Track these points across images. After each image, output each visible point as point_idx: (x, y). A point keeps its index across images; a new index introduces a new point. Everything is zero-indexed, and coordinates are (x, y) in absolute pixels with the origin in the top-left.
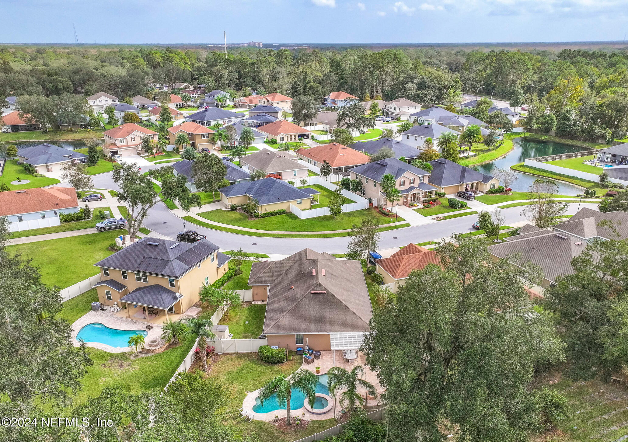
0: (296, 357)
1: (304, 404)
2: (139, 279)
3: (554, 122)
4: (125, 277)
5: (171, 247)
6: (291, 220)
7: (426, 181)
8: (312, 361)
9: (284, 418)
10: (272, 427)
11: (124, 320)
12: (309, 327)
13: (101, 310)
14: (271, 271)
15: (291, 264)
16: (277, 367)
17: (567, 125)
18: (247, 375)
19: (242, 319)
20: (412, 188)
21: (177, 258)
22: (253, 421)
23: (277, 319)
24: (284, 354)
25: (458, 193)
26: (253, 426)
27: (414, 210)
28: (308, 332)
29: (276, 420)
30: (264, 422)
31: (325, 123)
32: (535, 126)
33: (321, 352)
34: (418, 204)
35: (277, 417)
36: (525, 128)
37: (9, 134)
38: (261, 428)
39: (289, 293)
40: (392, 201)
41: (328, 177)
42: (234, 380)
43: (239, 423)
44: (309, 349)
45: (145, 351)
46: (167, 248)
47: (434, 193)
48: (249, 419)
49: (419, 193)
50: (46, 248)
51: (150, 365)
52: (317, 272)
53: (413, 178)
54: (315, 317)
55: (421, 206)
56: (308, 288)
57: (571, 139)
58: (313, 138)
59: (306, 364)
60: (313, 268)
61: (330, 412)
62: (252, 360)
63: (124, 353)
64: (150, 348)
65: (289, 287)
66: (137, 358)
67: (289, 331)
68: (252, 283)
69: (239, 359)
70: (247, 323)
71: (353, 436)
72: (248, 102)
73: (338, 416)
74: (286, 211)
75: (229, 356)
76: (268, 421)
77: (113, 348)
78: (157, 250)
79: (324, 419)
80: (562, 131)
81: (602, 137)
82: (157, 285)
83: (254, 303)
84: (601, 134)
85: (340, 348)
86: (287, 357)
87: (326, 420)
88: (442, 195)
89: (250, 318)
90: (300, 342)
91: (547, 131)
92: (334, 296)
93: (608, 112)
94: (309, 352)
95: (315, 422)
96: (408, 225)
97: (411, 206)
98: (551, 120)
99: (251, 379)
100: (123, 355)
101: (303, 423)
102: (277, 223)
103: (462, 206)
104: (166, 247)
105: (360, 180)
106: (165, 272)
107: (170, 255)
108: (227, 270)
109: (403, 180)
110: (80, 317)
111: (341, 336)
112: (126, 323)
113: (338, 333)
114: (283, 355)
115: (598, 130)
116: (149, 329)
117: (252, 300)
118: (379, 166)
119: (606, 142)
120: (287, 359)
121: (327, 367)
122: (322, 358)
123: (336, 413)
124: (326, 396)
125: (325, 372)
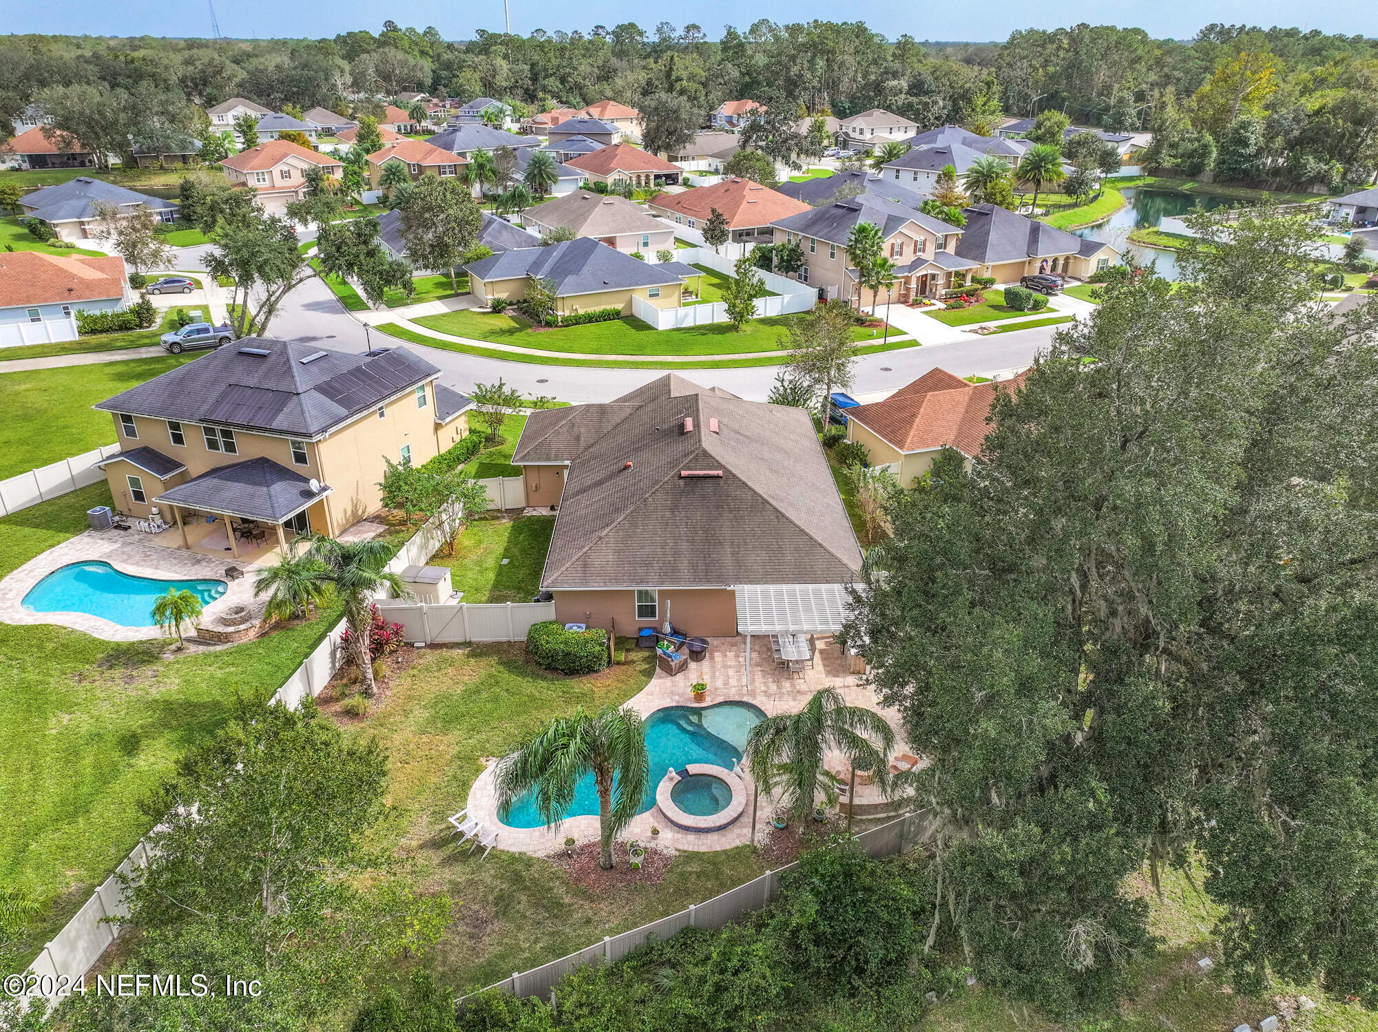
0: (637, 656)
1: (658, 797)
2: (213, 445)
3: (1210, 153)
4: (178, 439)
5: (305, 361)
6: (633, 331)
7: (951, 248)
8: (683, 667)
9: (594, 845)
10: (555, 876)
11: (171, 554)
12: (675, 569)
13: (116, 527)
14: (575, 430)
15: (629, 411)
16: (580, 685)
17: (1241, 155)
18: (489, 706)
19: (491, 553)
20: (918, 263)
21: (319, 388)
22: (496, 855)
23: (583, 547)
24: (601, 645)
25: (1023, 280)
26: (492, 872)
27: (926, 313)
28: (672, 583)
29: (568, 853)
30: (531, 859)
31: (714, 156)
32: (1167, 162)
33: (708, 639)
34: (933, 301)
35: (570, 842)
36: (1144, 168)
37: (24, 174)
38: (517, 878)
39: (620, 480)
40: (874, 288)
41: (721, 248)
42: (450, 722)
43: (449, 861)
44: (675, 632)
45: (206, 638)
46: (293, 363)
47: (969, 278)
48: (481, 849)
49: (934, 277)
50: (23, 387)
51: (212, 677)
52: (697, 425)
53: (923, 238)
54: (692, 542)
55: (942, 305)
56: (673, 464)
57: (1248, 187)
58: (686, 183)
59: (664, 674)
60: (687, 415)
61: (738, 824)
62: (509, 665)
63: (146, 642)
64: (221, 629)
65: (621, 465)
66: (180, 656)
67: (617, 581)
68: (522, 459)
69: (472, 660)
70: (505, 561)
71: (817, 912)
72: (549, 121)
73: (762, 837)
74: (622, 314)
75: (445, 653)
76: (541, 854)
77: (119, 627)
78: (265, 367)
79: (718, 849)
80: (1230, 169)
81: (1322, 179)
82: (263, 458)
83: (529, 512)
84: (1319, 173)
85: (764, 628)
86: (609, 654)
87: (725, 852)
88: (987, 283)
89: (516, 551)
90: (647, 611)
91: (1194, 171)
92: (744, 483)
93: (1337, 126)
94: (674, 639)
95: (690, 857)
96: (914, 343)
97: (916, 304)
98: (1205, 146)
99: (501, 719)
100: (141, 648)
101: (653, 862)
102: (599, 338)
103: (1037, 307)
104: (288, 360)
105: (798, 246)
106: (280, 421)
107: (297, 379)
108: (466, 434)
109: (899, 241)
110: (52, 546)
111: (766, 595)
112: (175, 561)
113: (759, 588)
114: (598, 648)
115: (1312, 164)
116: (233, 578)
117: (523, 504)
118: (841, 211)
119: (1330, 189)
120: (609, 662)
121: (726, 683)
122: (712, 658)
123: (758, 826)
124: (726, 771)
125: (721, 699)
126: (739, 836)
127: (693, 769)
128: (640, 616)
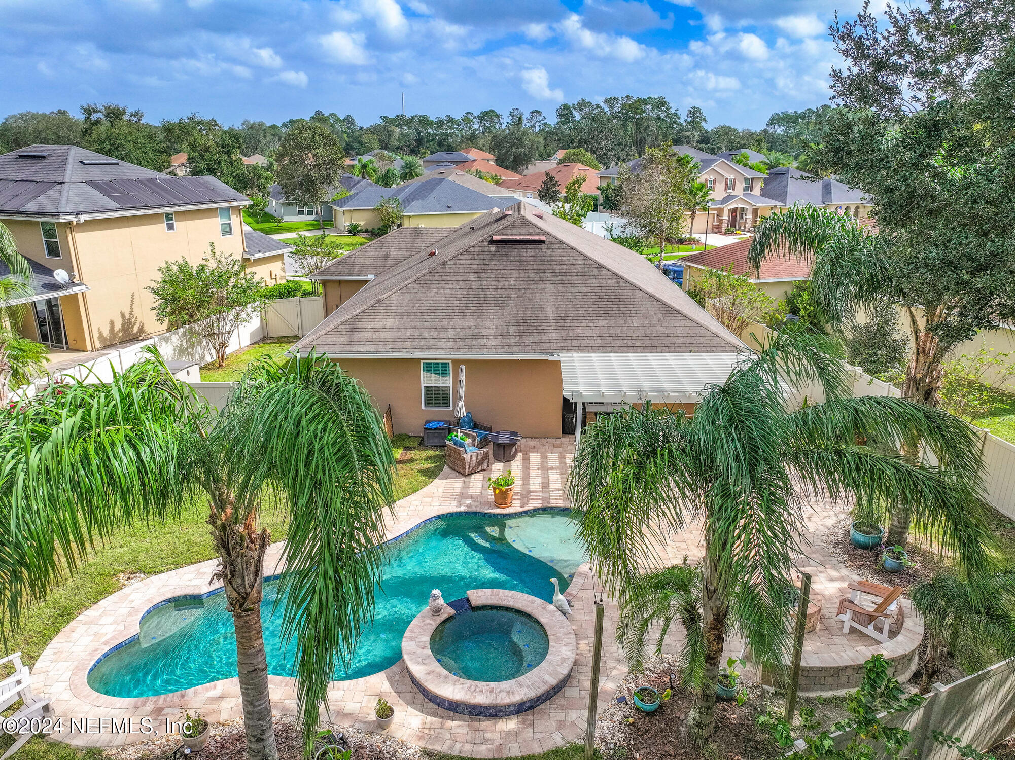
0: (419, 454)
5: (86, 162)
8: (481, 466)
12: (476, 335)
14: (385, 248)
15: (446, 233)
21: (92, 183)
28: (471, 350)
34: (743, 233)
39: (420, 264)
46: (70, 161)
59: (453, 474)
67: (394, 346)
73: (610, 730)
90: (438, 396)
92: (573, 249)
97: (729, 233)
104: (67, 159)
107: (68, 172)
108: (282, 281)
109: (712, 178)
113: (594, 355)
121: (545, 486)
122: (526, 459)
123: (601, 706)
124: (538, 601)
125: (537, 504)
126: (560, 725)
127: (478, 597)
128: (428, 403)
